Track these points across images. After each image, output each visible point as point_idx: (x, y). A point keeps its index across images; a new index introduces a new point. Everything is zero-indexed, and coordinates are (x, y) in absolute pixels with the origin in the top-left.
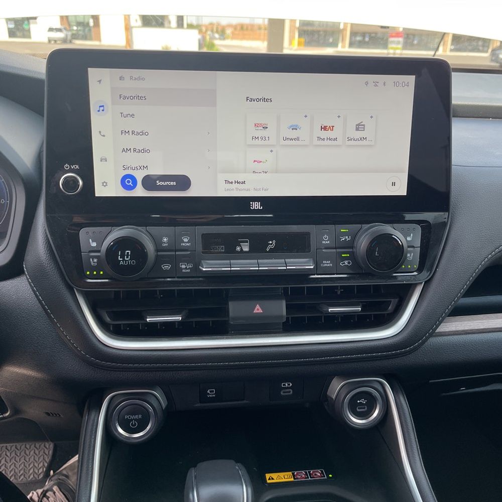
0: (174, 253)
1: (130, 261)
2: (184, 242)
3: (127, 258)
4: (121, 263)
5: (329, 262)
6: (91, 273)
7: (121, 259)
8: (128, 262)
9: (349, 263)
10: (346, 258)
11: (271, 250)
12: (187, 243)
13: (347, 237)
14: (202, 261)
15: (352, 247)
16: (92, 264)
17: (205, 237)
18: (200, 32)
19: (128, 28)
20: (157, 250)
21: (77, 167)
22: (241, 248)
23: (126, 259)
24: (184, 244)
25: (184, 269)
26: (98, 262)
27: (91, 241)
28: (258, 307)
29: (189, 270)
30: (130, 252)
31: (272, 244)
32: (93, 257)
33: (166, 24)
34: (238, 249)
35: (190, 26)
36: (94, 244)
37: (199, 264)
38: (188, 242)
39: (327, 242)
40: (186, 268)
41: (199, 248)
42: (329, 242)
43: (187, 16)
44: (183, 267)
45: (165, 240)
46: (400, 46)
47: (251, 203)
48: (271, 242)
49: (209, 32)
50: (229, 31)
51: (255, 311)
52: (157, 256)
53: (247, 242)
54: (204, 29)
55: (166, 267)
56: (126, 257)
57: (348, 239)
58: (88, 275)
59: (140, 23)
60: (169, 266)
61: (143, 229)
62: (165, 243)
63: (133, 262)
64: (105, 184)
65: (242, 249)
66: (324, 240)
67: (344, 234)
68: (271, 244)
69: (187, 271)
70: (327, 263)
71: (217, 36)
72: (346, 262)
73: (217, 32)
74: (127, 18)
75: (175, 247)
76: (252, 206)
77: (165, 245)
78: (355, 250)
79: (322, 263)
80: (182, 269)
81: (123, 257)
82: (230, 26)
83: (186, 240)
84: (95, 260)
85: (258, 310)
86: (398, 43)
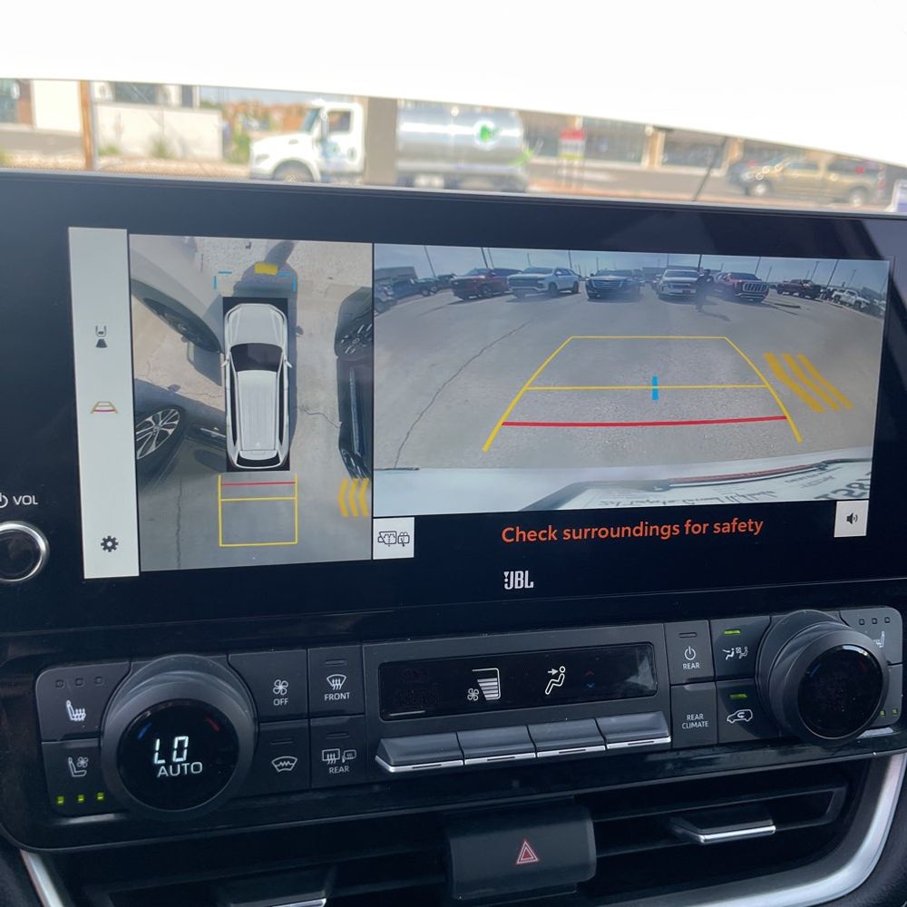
0: (304, 723)
1: (186, 765)
2: (330, 690)
3: (180, 755)
4: (162, 772)
5: (701, 716)
6: (71, 799)
7: (163, 761)
8: (182, 768)
9: (747, 715)
10: (739, 705)
11: (560, 697)
12: (339, 692)
13: (739, 650)
14: (382, 740)
15: (752, 675)
16: (74, 772)
17: (389, 672)
18: (225, 116)
19: (87, 104)
20: (258, 720)
21: (32, 500)
22: (481, 691)
23: (175, 759)
24: (331, 697)
25: (333, 766)
26: (90, 767)
27: (69, 705)
28: (526, 847)
29: (347, 769)
30: (186, 739)
31: (558, 676)
32: (76, 754)
33: (160, 99)
34: (473, 695)
35: (206, 105)
36: (79, 715)
37: (375, 748)
38: (343, 690)
39: (693, 666)
40: (339, 764)
41: (373, 702)
42: (698, 665)
43: (200, 86)
44: (331, 759)
45: (281, 687)
46: (579, 154)
47: (506, 574)
48: (554, 672)
49: (241, 118)
50: (276, 117)
51: (521, 860)
52: (258, 735)
53: (493, 675)
54: (231, 111)
55: (285, 764)
56: (175, 753)
57: (743, 655)
58: (60, 806)
59: (109, 95)
60: (292, 761)
61: (218, 660)
62: (279, 696)
63: (196, 768)
64: (109, 544)
65: (481, 696)
66: (687, 662)
67: (732, 642)
68: (556, 676)
69: (341, 769)
70: (697, 721)
71: (255, 124)
72: (741, 715)
73: (255, 116)
74: (85, 86)
75: (307, 706)
76: (509, 583)
77: (280, 702)
78: (759, 682)
79: (686, 721)
80: (326, 766)
81: (166, 752)
82: (278, 107)
83: (336, 684)
84: (83, 762)
85: (527, 855)
86: (576, 147)
